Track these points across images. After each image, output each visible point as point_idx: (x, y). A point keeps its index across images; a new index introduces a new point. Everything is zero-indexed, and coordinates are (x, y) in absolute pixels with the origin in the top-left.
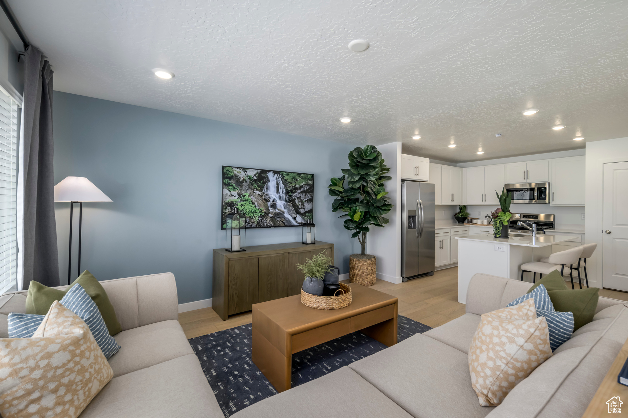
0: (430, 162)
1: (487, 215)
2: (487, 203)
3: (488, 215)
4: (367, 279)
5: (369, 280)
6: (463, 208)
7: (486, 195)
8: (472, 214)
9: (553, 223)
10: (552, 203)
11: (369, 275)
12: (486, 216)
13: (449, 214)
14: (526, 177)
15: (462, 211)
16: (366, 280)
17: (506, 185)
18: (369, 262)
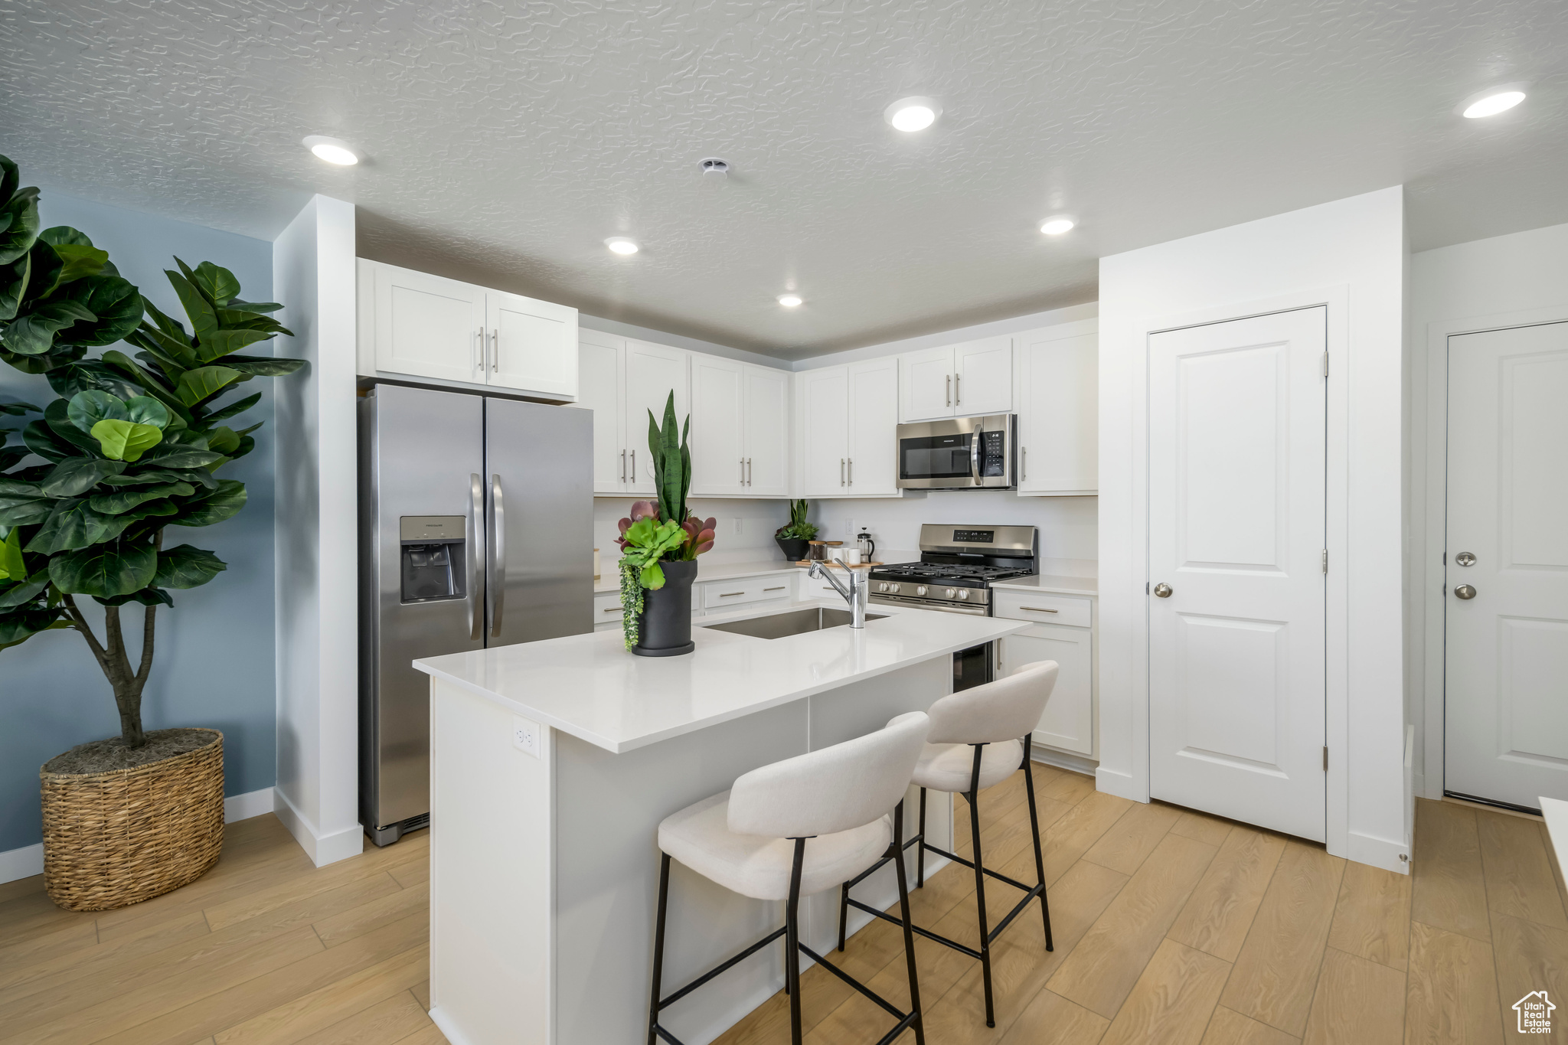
0: (580, 325)
1: (863, 532)
2: (857, 490)
3: (866, 532)
4: (103, 874)
5: (119, 876)
6: (800, 509)
7: (853, 465)
8: (833, 525)
9: (1031, 558)
10: (1024, 488)
11: (114, 851)
12: (860, 536)
13: (760, 530)
14: (952, 399)
15: (796, 518)
16: (98, 880)
17: (901, 428)
18: (115, 787)
